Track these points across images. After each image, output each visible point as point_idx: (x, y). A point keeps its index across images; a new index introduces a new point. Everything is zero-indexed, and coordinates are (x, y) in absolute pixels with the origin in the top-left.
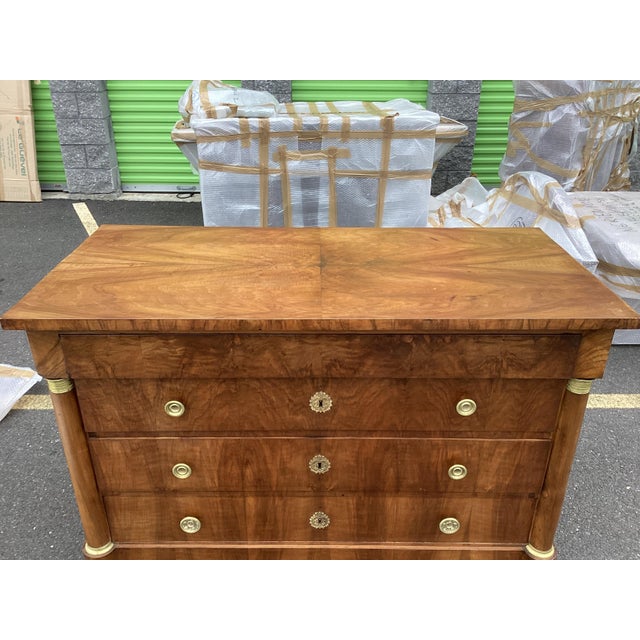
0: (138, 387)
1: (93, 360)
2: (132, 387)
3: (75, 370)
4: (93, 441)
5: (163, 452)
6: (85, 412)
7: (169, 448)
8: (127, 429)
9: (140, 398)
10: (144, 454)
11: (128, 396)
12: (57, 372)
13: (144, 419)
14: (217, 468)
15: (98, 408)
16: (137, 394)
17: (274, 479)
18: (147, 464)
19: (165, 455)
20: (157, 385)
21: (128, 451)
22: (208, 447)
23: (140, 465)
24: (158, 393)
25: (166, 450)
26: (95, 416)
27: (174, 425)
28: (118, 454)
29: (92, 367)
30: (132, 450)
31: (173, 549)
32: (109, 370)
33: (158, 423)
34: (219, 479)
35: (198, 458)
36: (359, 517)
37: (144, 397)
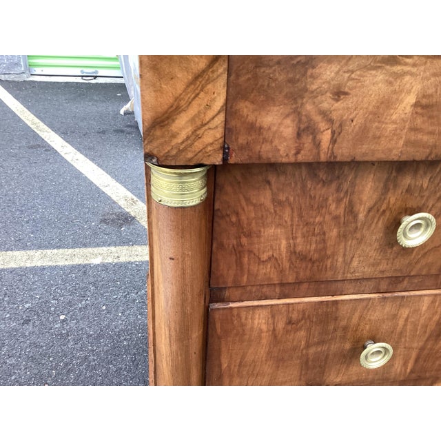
0: (345, 186)
2: (334, 186)
4: (219, 311)
5: (343, 323)
7: (357, 315)
8: (291, 279)
9: (341, 211)
10: (309, 330)
11: (320, 207)
13: (333, 254)
14: (421, 344)
16: (339, 201)
18: (308, 346)
19: (345, 329)
20: (388, 180)
21: (281, 325)
22: (424, 308)
23: (294, 349)
24: (381, 200)
25: (350, 318)
27: (383, 267)
28: (261, 331)
30: (290, 322)
33: (355, 263)
35: (399, 329)
37: (351, 211)
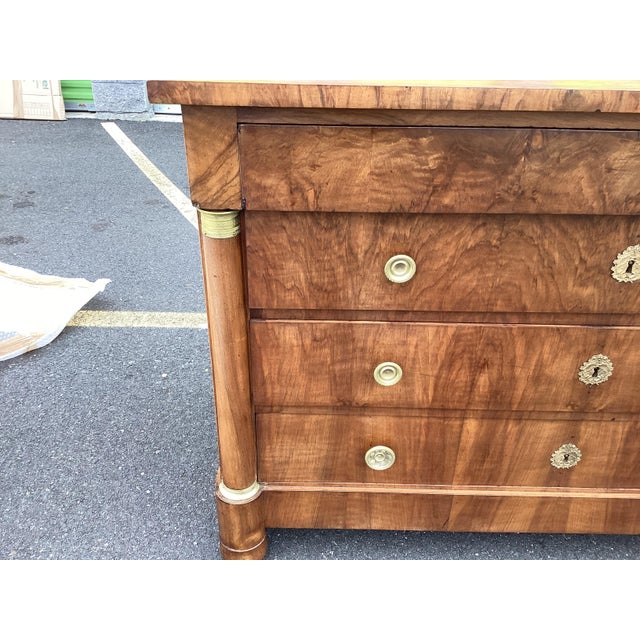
0: (343, 232)
1: (287, 177)
2: (334, 232)
3: (254, 194)
4: (257, 325)
5: (360, 345)
6: (254, 275)
7: (371, 338)
8: (312, 306)
9: (343, 252)
10: (332, 347)
11: (326, 248)
12: (225, 197)
13: (344, 287)
14: (435, 372)
15: (274, 268)
16: (340, 244)
17: (519, 392)
18: (333, 363)
19: (363, 350)
20: (375, 229)
21: (308, 342)
22: (430, 338)
23: (322, 364)
24: (373, 244)
25: (365, 341)
26: (268, 281)
27: (387, 300)
28: (292, 346)
29: (283, 188)
30: (315, 340)
31: (346, 494)
32: (311, 195)
33: (363, 296)
34: (435, 389)
35: (411, 356)
36: (626, 453)
37: (351, 251)
